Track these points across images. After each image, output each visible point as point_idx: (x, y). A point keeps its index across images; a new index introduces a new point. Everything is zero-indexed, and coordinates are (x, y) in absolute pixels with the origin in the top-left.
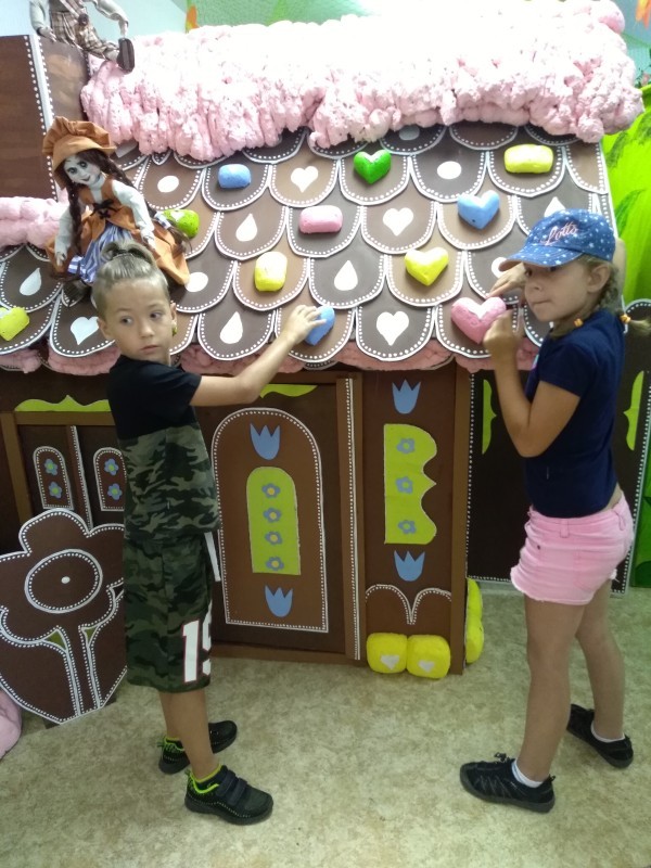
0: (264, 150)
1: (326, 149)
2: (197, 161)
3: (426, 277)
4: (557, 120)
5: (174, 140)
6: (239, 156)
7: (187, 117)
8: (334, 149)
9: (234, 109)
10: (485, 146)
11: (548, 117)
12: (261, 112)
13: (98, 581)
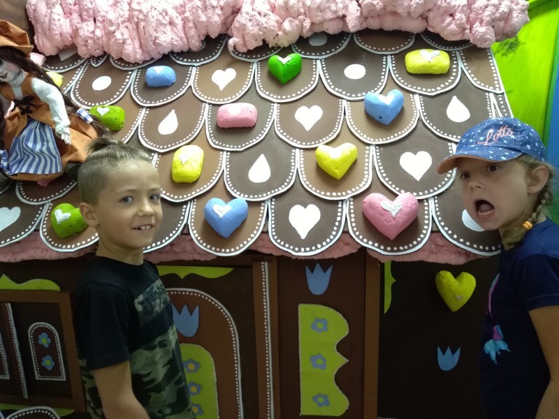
0: (188, 54)
1: (244, 53)
2: (129, 63)
3: (336, 171)
4: (453, 27)
5: (109, 45)
6: (166, 59)
7: (119, 24)
8: (251, 53)
9: (160, 17)
10: (386, 50)
11: (444, 24)
12: (185, 20)
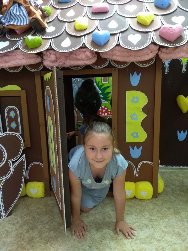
3: (147, 20)
13: (5, 158)
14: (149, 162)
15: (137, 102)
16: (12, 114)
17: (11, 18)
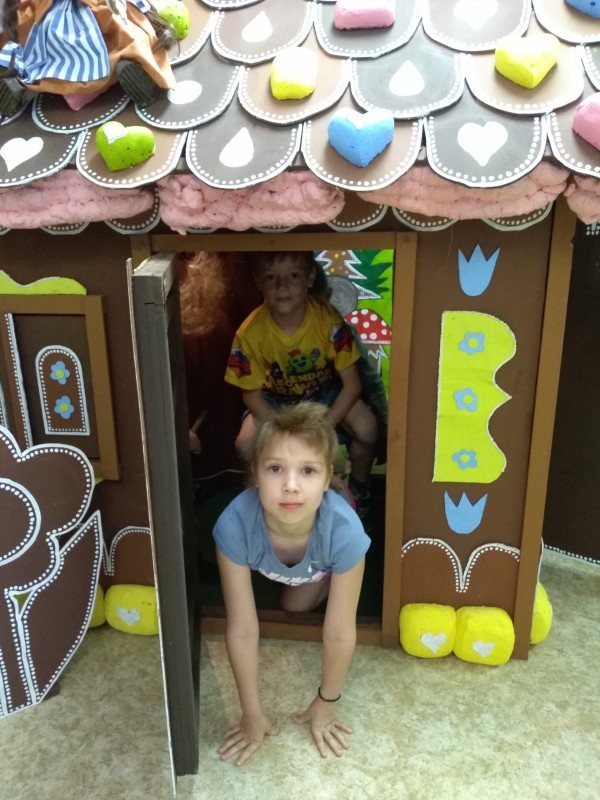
13: (34, 525)
14: (509, 549)
15: (480, 349)
16: (60, 373)
17: (48, 53)
